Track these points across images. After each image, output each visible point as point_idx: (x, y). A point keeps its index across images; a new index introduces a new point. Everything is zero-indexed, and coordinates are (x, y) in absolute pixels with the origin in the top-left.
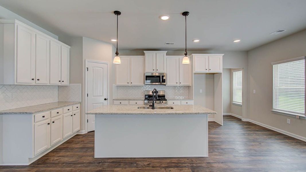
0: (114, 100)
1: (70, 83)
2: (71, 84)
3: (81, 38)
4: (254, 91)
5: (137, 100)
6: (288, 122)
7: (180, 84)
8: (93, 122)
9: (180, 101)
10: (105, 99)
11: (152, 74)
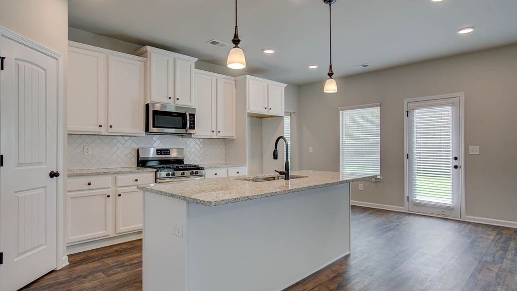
4: (311, 150)
6: (360, 188)
7: (219, 134)
8: (15, 260)
10: (53, 175)
11: (164, 106)
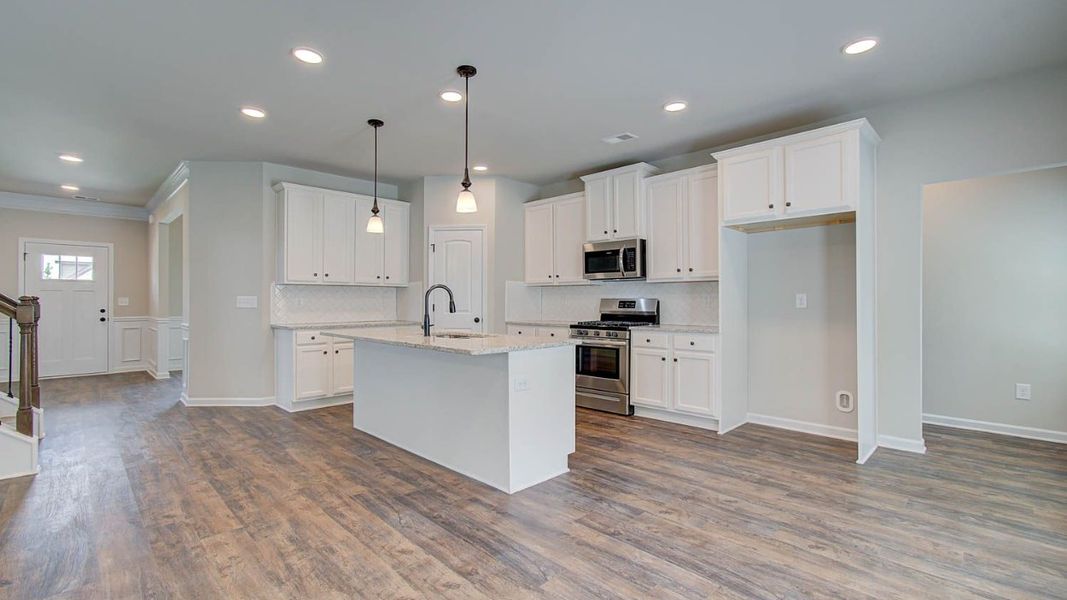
0: (507, 323)
1: (410, 281)
2: (412, 283)
3: (422, 179)
5: (555, 326)
9: (670, 334)
10: (476, 321)
11: (596, 245)
